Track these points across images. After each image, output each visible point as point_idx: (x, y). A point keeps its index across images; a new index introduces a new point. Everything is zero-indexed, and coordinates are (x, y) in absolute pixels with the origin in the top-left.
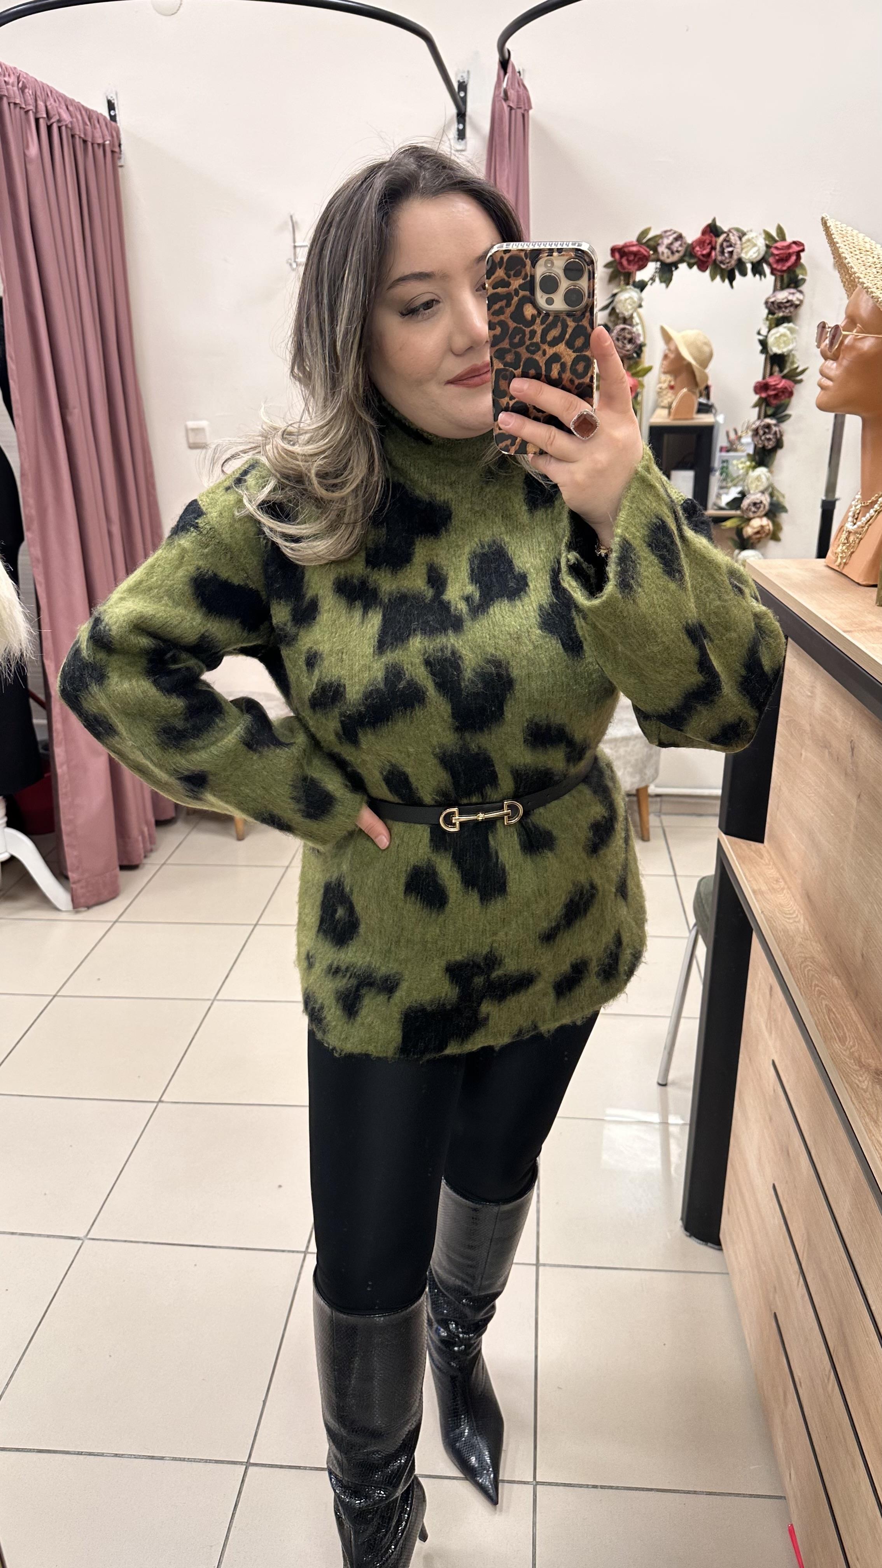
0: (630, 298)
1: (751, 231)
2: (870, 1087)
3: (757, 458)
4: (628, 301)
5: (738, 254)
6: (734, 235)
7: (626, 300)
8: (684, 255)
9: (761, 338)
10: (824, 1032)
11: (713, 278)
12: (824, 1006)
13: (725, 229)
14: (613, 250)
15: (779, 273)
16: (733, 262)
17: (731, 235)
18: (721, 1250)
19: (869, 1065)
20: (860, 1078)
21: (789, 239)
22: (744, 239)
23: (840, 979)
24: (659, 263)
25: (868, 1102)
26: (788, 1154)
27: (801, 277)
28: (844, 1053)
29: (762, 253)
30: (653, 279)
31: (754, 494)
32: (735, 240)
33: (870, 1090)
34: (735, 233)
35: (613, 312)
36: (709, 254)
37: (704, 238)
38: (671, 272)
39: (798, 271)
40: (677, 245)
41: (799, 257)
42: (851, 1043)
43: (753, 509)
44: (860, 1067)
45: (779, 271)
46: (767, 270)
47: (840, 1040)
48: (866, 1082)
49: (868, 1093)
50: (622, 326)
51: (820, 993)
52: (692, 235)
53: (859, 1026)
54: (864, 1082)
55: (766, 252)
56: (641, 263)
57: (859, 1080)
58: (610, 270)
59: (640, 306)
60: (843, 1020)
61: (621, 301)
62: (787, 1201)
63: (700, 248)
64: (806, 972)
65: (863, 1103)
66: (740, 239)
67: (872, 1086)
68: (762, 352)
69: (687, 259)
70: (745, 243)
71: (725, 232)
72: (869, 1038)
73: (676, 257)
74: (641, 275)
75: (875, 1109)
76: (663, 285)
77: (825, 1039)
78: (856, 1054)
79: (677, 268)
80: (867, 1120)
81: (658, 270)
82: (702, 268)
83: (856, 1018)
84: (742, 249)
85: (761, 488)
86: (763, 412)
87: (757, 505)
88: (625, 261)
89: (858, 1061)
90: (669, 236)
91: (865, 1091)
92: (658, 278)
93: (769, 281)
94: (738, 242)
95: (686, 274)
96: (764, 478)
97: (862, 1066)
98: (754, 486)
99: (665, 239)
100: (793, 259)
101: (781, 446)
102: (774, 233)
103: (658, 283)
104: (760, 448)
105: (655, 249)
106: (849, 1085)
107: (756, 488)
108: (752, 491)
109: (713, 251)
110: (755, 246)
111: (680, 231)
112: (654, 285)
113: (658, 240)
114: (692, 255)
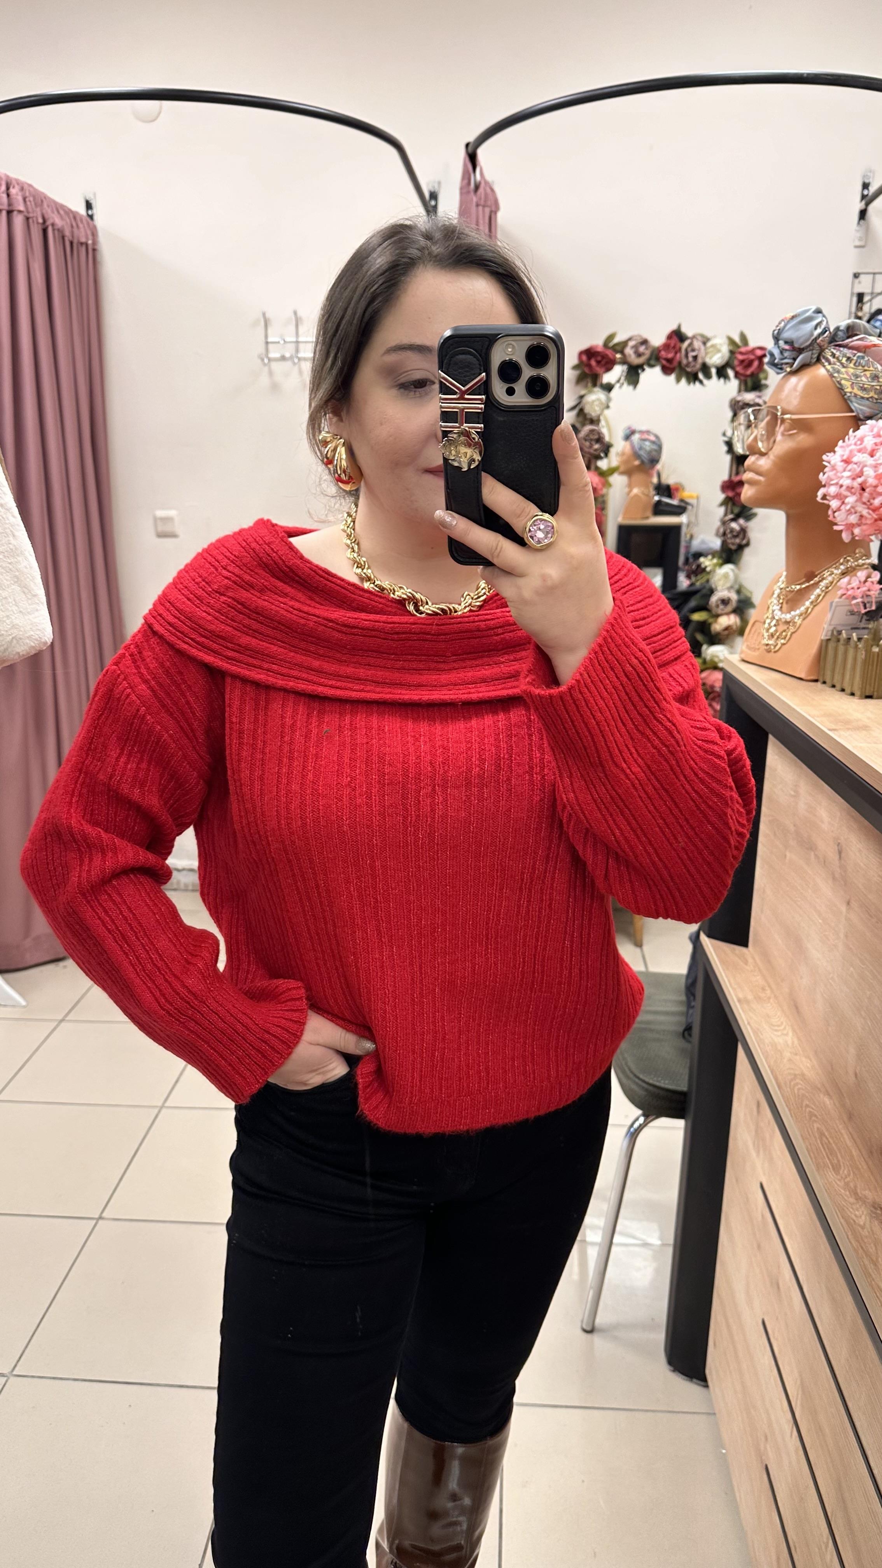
0: (598, 399)
1: (715, 337)
2: (868, 1222)
3: (724, 555)
4: (597, 403)
5: (702, 357)
6: (697, 339)
7: (593, 401)
8: (649, 359)
9: (726, 439)
10: (815, 1158)
11: (678, 380)
12: (816, 1130)
13: (690, 335)
14: (581, 353)
15: (742, 378)
16: (698, 366)
17: (695, 340)
18: (707, 1386)
19: (866, 1197)
20: (857, 1213)
21: (753, 343)
22: (709, 344)
23: (831, 1098)
24: (625, 367)
25: (866, 1240)
26: (778, 1288)
27: (763, 382)
28: (838, 1182)
29: (726, 358)
30: (618, 381)
31: (722, 590)
32: (698, 345)
33: (868, 1226)
34: (700, 338)
35: (581, 413)
36: (674, 358)
37: (669, 341)
38: (638, 375)
39: (762, 376)
40: (642, 349)
42: (846, 1172)
43: (721, 607)
44: (856, 1199)
45: (742, 375)
46: (731, 373)
47: (834, 1169)
48: (863, 1217)
49: (865, 1230)
50: (588, 428)
51: (811, 1114)
52: (658, 340)
53: (853, 1152)
54: (861, 1217)
55: (730, 359)
56: (608, 366)
57: (856, 1216)
58: (577, 373)
59: (608, 407)
60: (836, 1144)
61: (588, 403)
62: (777, 1340)
63: (665, 351)
64: (794, 1091)
65: (861, 1241)
66: (704, 343)
67: (870, 1222)
68: (727, 452)
69: (652, 362)
70: (709, 348)
71: (690, 338)
72: (865, 1167)
73: (641, 360)
74: (608, 378)
75: (874, 1248)
76: (631, 388)
77: (818, 1167)
78: (852, 1185)
79: (643, 370)
80: (866, 1262)
81: (625, 374)
82: (666, 370)
83: (849, 1143)
84: (706, 354)
85: (728, 585)
86: (729, 510)
87: (725, 602)
88: (593, 363)
89: (856, 1194)
90: (636, 340)
91: (863, 1228)
92: (625, 380)
93: (733, 384)
94: (702, 348)
95: (652, 376)
96: (731, 575)
97: (858, 1198)
98: (721, 583)
99: (631, 343)
100: (756, 363)
101: (748, 544)
102: (737, 339)
103: (625, 385)
104: (727, 546)
105: (622, 352)
106: (846, 1220)
107: (723, 585)
108: (719, 588)
109: (678, 355)
110: (719, 351)
111: (646, 335)
112: (621, 387)
113: (625, 343)
114: (657, 359)
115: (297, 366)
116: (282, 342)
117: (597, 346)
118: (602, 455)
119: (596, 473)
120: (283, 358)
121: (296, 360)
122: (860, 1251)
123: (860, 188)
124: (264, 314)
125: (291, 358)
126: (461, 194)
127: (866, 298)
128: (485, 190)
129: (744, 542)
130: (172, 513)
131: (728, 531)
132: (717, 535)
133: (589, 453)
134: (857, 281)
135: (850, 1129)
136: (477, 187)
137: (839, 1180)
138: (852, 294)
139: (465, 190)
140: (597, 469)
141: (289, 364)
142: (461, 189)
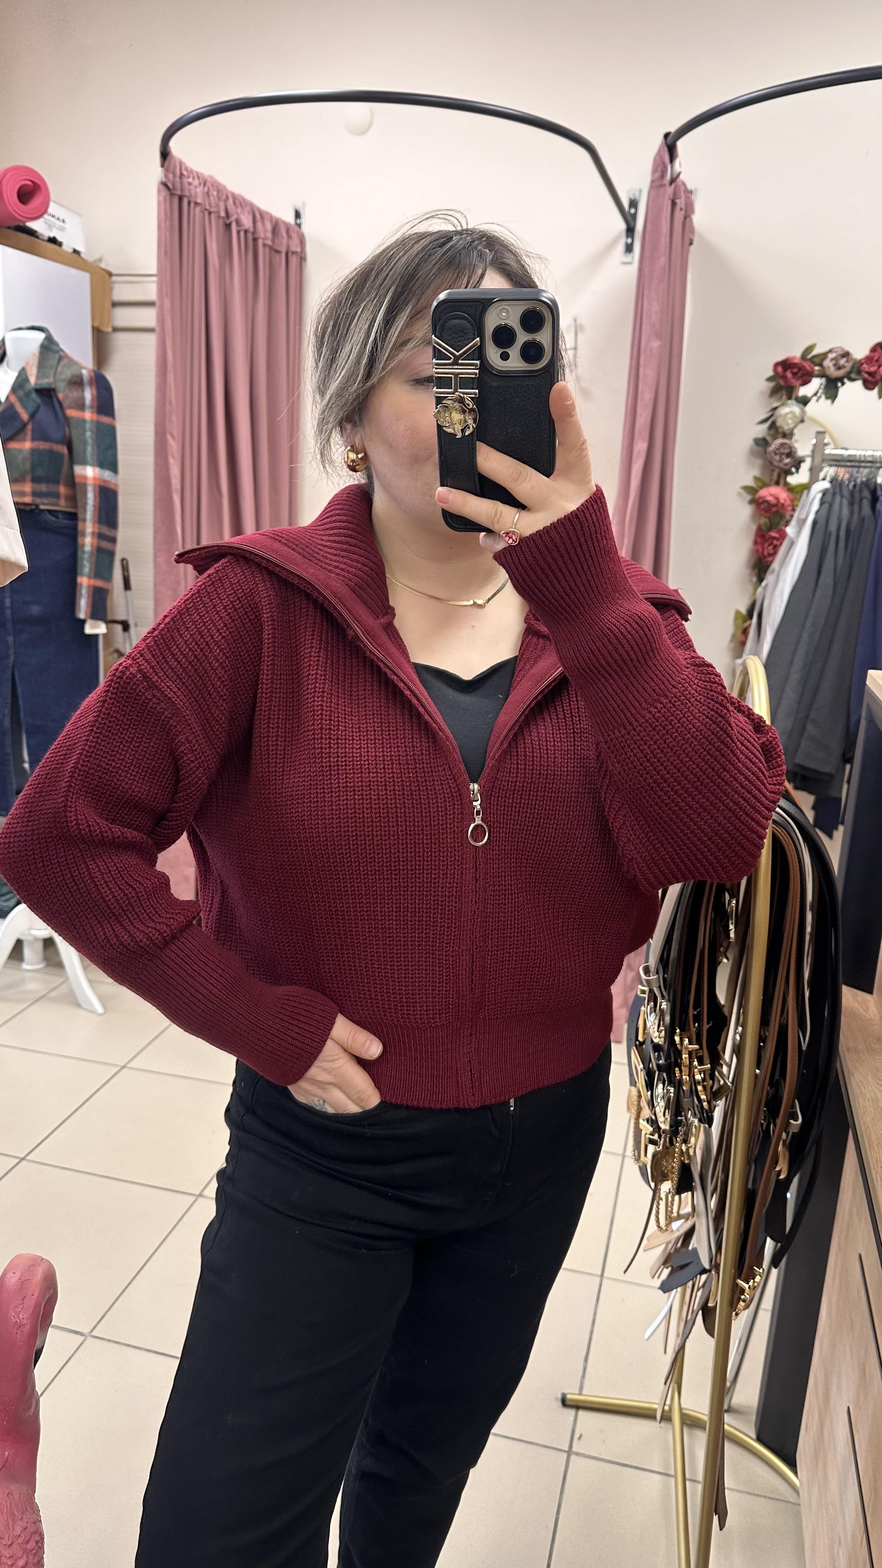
0: (791, 412)
4: (789, 416)
7: (787, 414)
8: (850, 372)
14: (777, 365)
24: (823, 380)
30: (815, 394)
35: (773, 427)
36: (875, 372)
37: (873, 354)
38: (837, 389)
40: (842, 362)
50: (780, 441)
52: (860, 352)
56: (805, 378)
58: (772, 384)
59: (802, 421)
61: (781, 416)
63: (868, 364)
69: (853, 376)
73: (841, 373)
74: (804, 391)
76: (829, 401)
79: (843, 384)
81: (823, 387)
82: (869, 385)
88: (789, 374)
90: (836, 352)
92: (823, 394)
95: (853, 390)
99: (831, 356)
103: (823, 397)
105: (821, 365)
111: (847, 348)
112: (817, 400)
113: (824, 356)
114: (859, 372)
117: (794, 358)
118: (793, 470)
119: (785, 488)
128: (682, 189)
133: (779, 467)
136: (673, 180)
140: (786, 484)
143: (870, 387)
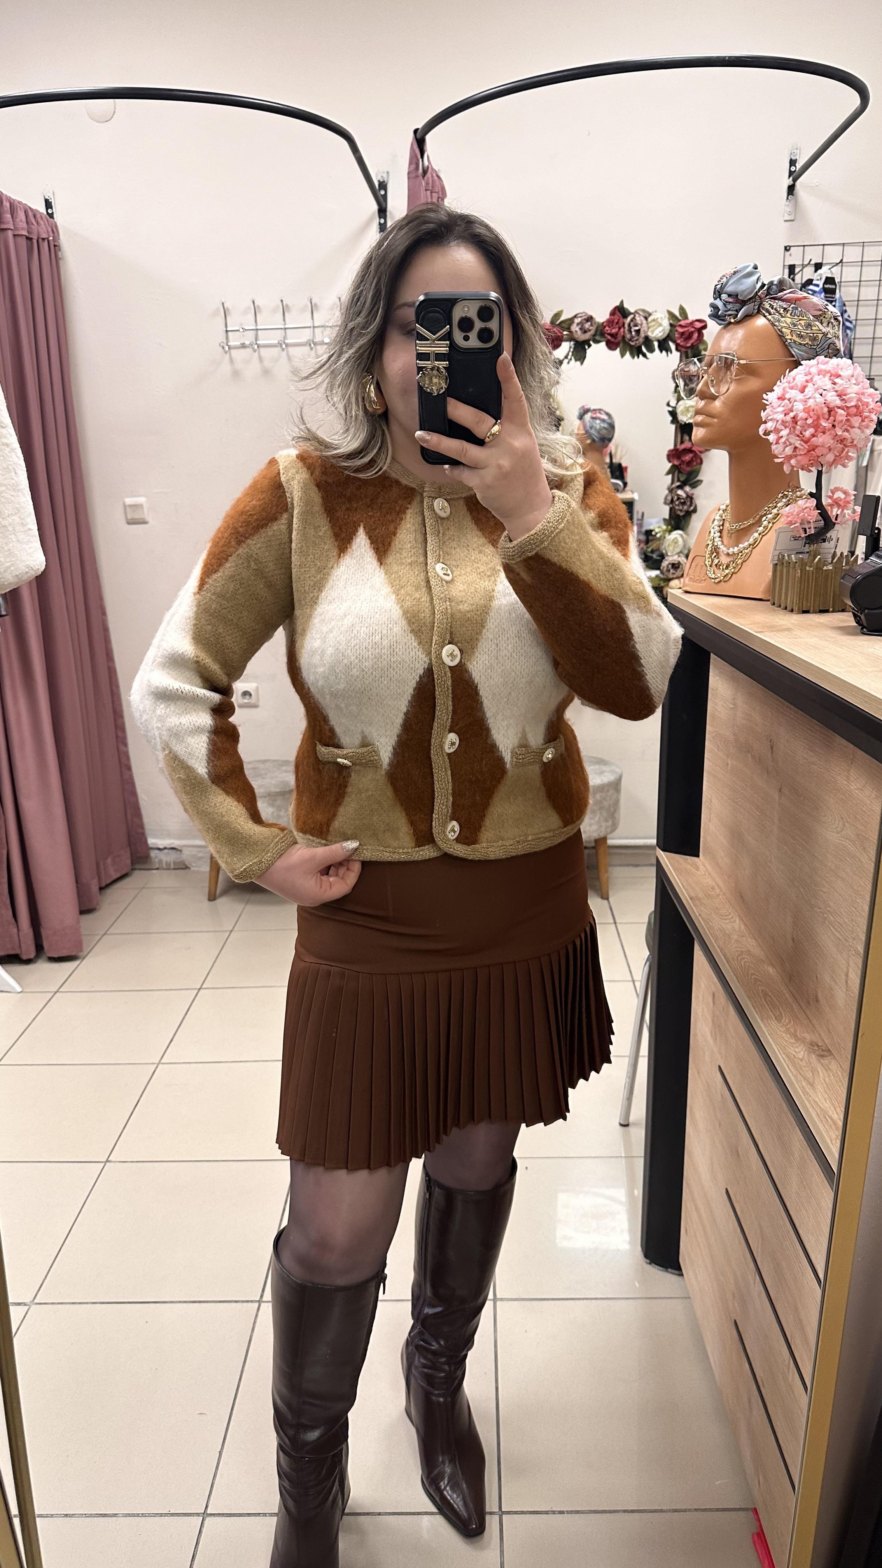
1: (656, 311)
2: (806, 1056)
3: (672, 522)
5: (644, 331)
6: (640, 316)
8: (594, 335)
9: (671, 409)
11: (623, 355)
12: (760, 991)
13: (632, 311)
15: (683, 350)
16: (641, 340)
17: (637, 315)
18: (681, 1273)
19: (805, 1038)
20: (797, 1050)
21: (692, 317)
22: (650, 319)
23: (774, 967)
24: (572, 343)
25: (804, 1069)
26: (738, 1155)
29: (667, 332)
30: (566, 357)
31: (672, 556)
32: (641, 320)
33: (805, 1059)
34: (641, 313)
36: (617, 334)
37: (612, 317)
38: (584, 351)
39: (701, 347)
40: (587, 325)
41: (701, 335)
42: (787, 1021)
43: (672, 570)
44: (796, 1040)
45: (682, 346)
46: (672, 346)
47: (776, 1018)
48: (802, 1052)
49: (804, 1062)
51: (756, 980)
52: (602, 316)
53: (794, 1006)
54: (800, 1052)
55: (671, 331)
56: (555, 343)
57: (795, 1052)
60: (778, 1001)
62: (739, 1202)
63: (609, 327)
64: (742, 963)
65: (798, 1069)
66: (646, 318)
67: (808, 1055)
68: (672, 422)
69: (598, 338)
70: (651, 322)
71: (632, 314)
73: (587, 336)
76: (578, 363)
78: (792, 1030)
79: (590, 346)
80: (804, 1084)
81: (572, 350)
82: (611, 346)
83: (790, 999)
84: (649, 328)
85: (678, 550)
86: (676, 479)
87: (676, 566)
89: (794, 1035)
90: (581, 317)
91: (801, 1060)
92: (572, 355)
93: (676, 355)
94: (645, 322)
95: (598, 351)
96: (680, 540)
97: (797, 1039)
98: (671, 548)
99: (577, 321)
100: (696, 335)
101: (695, 511)
102: (677, 313)
103: (573, 361)
104: (675, 513)
105: (569, 329)
106: (787, 1056)
107: (674, 550)
108: (669, 554)
109: (622, 330)
110: (660, 325)
111: (590, 313)
112: (569, 362)
113: (571, 321)
114: (602, 334)
115: (256, 354)
116: (241, 330)
120: (243, 346)
121: (256, 347)
122: (799, 1077)
123: (788, 165)
124: (223, 304)
125: (251, 344)
126: (409, 178)
127: (797, 270)
128: (432, 176)
129: (692, 508)
130: (141, 500)
131: (676, 498)
132: (665, 503)
134: (788, 253)
135: (791, 988)
136: (425, 172)
137: (782, 1027)
138: (784, 266)
139: (413, 175)
141: (249, 350)
142: (409, 173)
143: (614, 347)
